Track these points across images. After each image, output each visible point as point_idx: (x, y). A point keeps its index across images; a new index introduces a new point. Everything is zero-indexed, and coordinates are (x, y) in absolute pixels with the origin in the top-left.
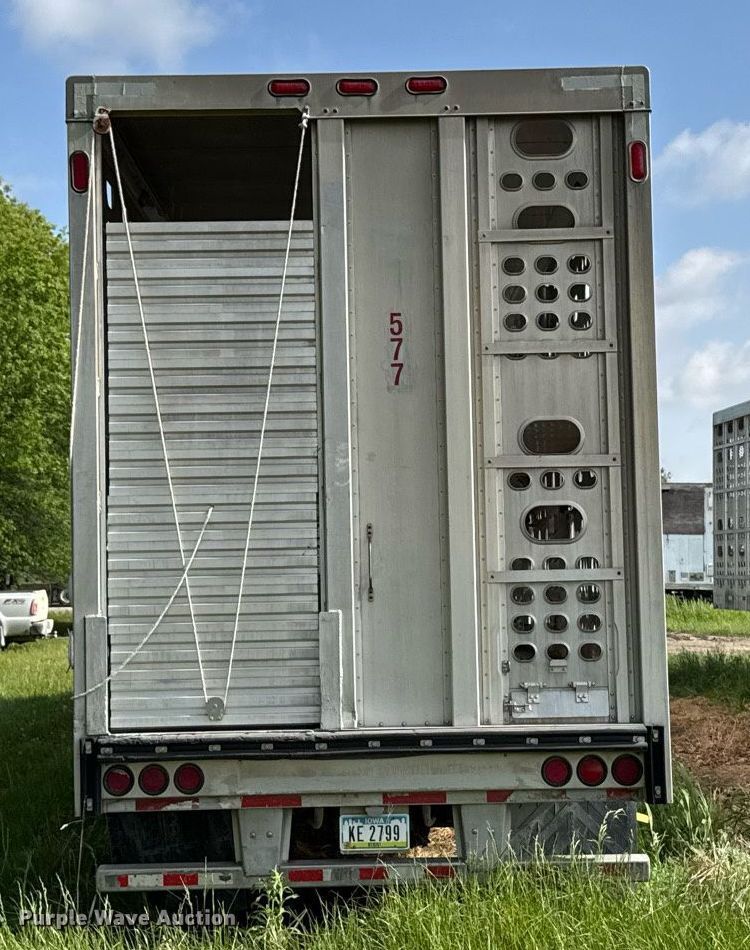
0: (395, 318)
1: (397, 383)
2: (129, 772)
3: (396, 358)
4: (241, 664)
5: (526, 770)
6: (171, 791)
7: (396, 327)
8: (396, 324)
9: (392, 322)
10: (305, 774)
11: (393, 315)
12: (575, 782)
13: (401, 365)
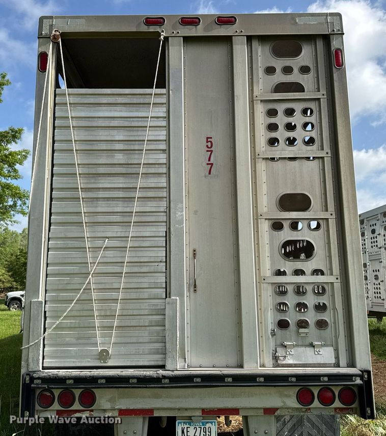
0: (209, 140)
1: (210, 173)
2: (52, 393)
3: (209, 160)
4: (121, 329)
5: (288, 396)
6: (76, 406)
7: (209, 144)
8: (209, 143)
9: (207, 142)
10: (156, 397)
11: (207, 138)
12: (316, 403)
13: (212, 164)
